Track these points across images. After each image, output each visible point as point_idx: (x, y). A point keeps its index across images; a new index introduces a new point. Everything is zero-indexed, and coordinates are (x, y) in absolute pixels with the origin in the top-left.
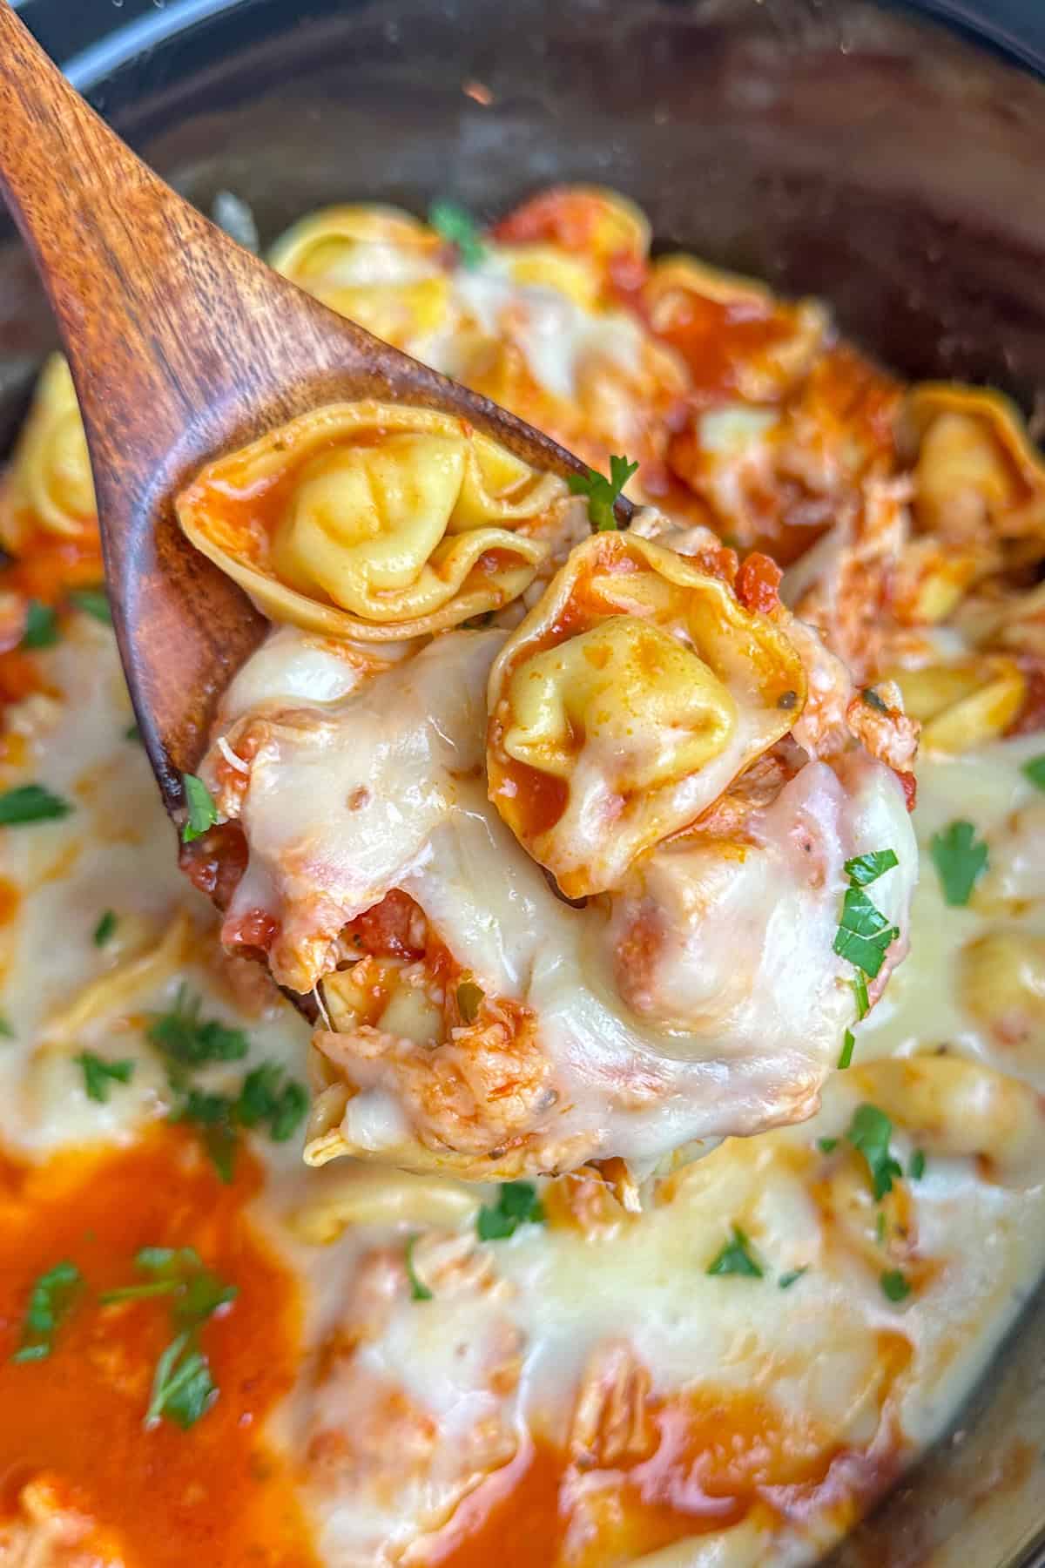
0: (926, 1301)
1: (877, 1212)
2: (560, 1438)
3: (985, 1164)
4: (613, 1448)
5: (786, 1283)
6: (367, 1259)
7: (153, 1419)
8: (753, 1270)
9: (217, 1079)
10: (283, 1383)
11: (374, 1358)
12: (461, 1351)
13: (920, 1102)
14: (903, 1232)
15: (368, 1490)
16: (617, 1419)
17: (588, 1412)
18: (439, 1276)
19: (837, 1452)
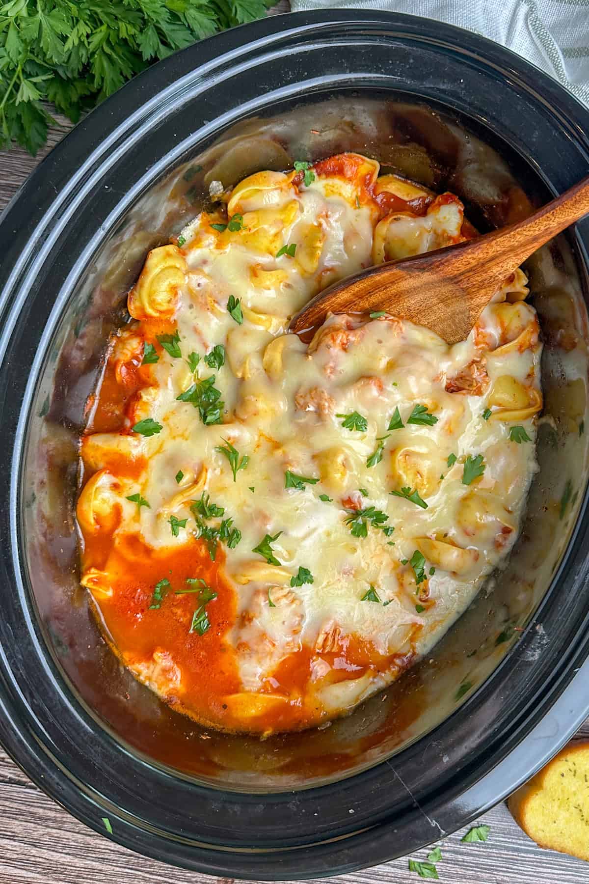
0: (429, 613)
1: (417, 586)
2: (312, 646)
3: (454, 574)
4: (327, 650)
5: (385, 604)
6: (256, 592)
7: (191, 631)
8: (376, 600)
9: (212, 523)
10: (230, 625)
11: (257, 622)
12: (283, 622)
13: (434, 554)
14: (425, 591)
15: (254, 660)
16: (329, 643)
17: (321, 640)
18: (278, 600)
19: (396, 656)
